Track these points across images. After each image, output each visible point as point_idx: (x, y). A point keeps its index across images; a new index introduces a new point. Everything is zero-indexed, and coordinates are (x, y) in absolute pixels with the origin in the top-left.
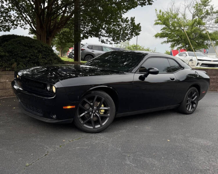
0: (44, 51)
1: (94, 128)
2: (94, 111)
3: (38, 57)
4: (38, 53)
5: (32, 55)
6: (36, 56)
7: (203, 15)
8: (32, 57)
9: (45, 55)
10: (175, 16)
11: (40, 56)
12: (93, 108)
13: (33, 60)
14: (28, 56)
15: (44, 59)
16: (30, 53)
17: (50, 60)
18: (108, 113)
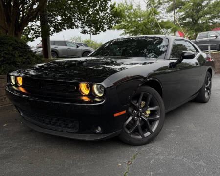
0: (20, 47)
1: (143, 137)
2: (139, 114)
3: (14, 56)
4: (13, 51)
5: (6, 54)
6: (12, 55)
7: (156, 5)
8: (7, 56)
9: (22, 52)
10: (131, 7)
11: (17, 54)
12: (138, 111)
13: (8, 60)
14: (2, 55)
15: (21, 58)
16: (4, 51)
17: (28, 58)
18: (156, 115)
